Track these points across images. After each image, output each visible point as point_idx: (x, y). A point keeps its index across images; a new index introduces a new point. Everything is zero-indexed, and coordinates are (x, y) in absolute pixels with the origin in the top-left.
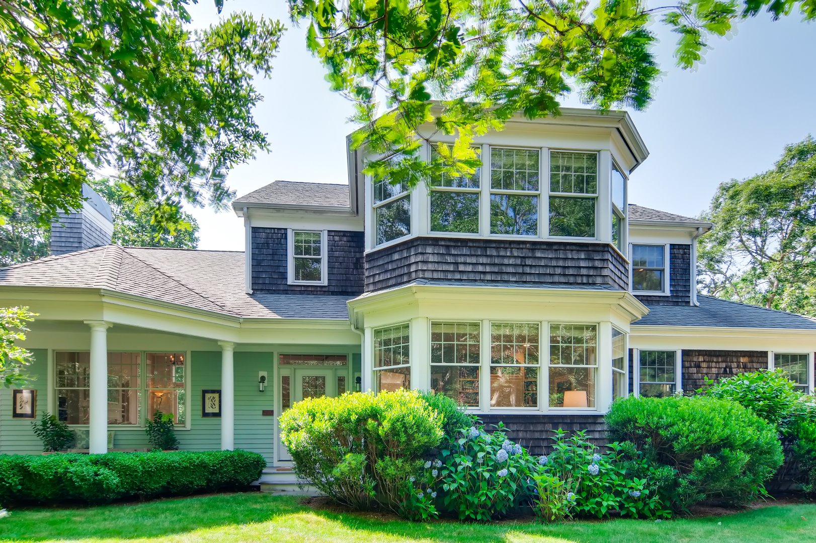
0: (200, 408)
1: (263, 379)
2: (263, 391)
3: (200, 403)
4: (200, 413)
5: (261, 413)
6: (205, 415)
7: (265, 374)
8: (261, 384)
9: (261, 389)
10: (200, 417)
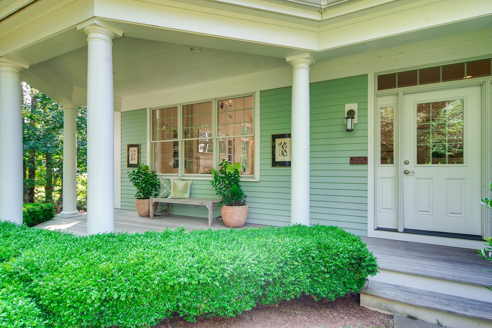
0: (270, 156)
1: (351, 114)
2: (352, 130)
3: (270, 150)
4: (270, 162)
5: (348, 160)
6: (275, 164)
7: (354, 106)
8: (349, 120)
9: (349, 127)
10: (269, 166)
